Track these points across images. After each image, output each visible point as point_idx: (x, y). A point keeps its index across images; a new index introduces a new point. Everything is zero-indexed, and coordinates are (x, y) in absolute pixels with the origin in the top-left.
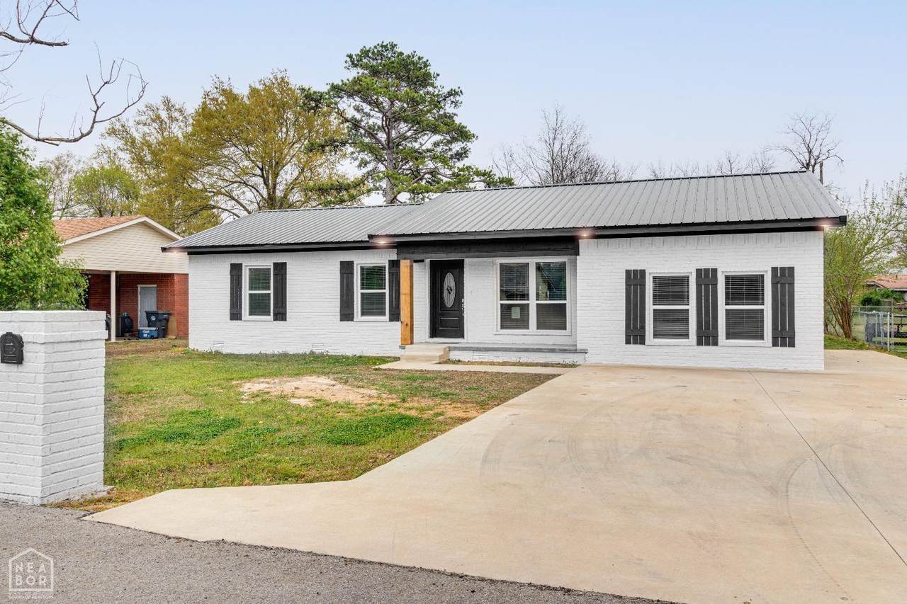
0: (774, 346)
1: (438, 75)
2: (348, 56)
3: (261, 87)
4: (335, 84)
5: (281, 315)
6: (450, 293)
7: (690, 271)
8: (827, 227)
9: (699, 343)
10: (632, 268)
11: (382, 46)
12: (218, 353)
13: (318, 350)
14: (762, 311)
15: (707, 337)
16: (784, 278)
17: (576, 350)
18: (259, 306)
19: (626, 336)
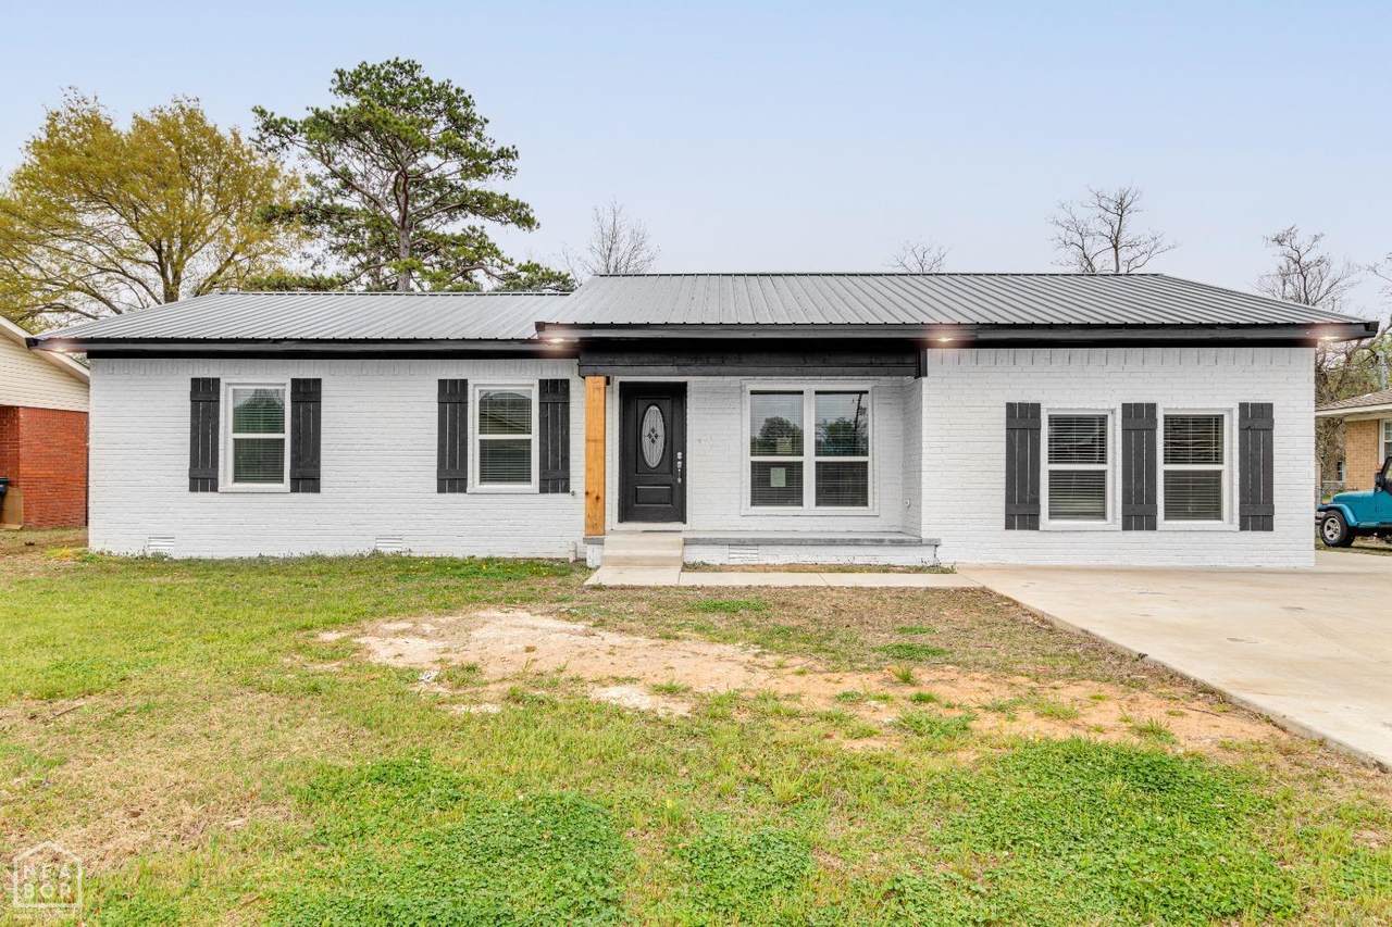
0: (1242, 529)
1: (487, 121)
2: (337, 72)
3: (155, 121)
4: (321, 111)
5: (307, 479)
6: (653, 441)
7: (1112, 407)
8: (1326, 338)
9: (1126, 527)
10: (1016, 399)
11: (396, 65)
12: (159, 558)
13: (388, 549)
14: (1218, 473)
15: (1138, 517)
16: (1257, 419)
17: (921, 541)
18: (256, 464)
19: (1007, 515)
